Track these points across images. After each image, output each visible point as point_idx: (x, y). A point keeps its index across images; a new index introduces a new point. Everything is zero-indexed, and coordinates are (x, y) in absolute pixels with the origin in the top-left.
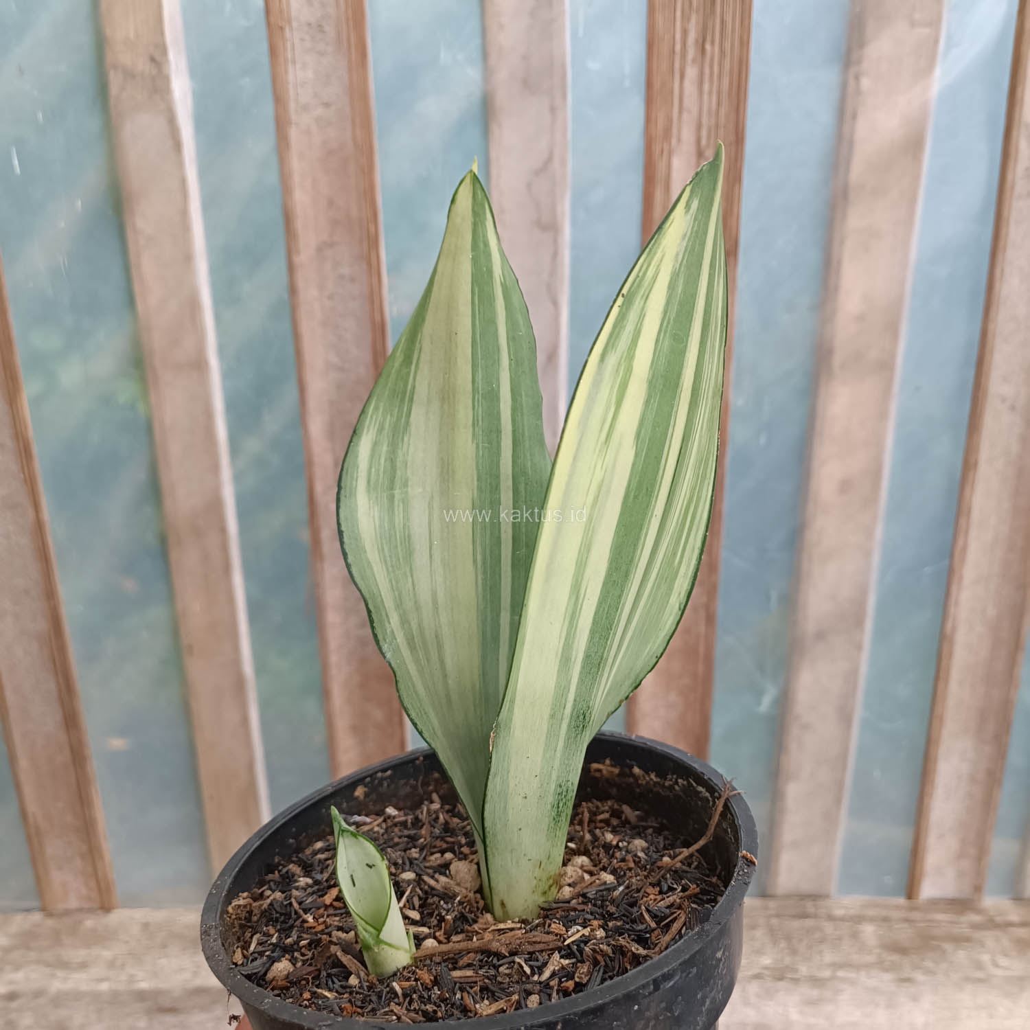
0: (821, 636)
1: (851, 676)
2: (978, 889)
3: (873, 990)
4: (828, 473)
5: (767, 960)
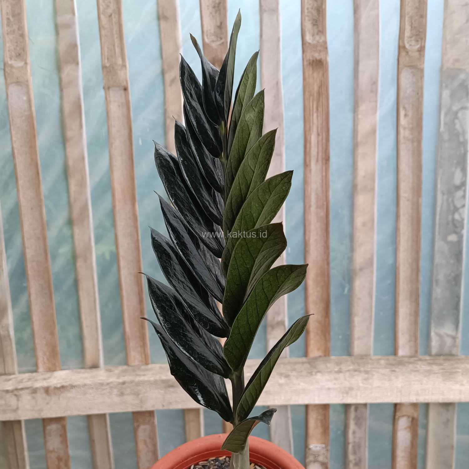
0: (361, 270)
1: (371, 282)
2: (416, 352)
3: (384, 375)
4: (359, 220)
5: (351, 367)
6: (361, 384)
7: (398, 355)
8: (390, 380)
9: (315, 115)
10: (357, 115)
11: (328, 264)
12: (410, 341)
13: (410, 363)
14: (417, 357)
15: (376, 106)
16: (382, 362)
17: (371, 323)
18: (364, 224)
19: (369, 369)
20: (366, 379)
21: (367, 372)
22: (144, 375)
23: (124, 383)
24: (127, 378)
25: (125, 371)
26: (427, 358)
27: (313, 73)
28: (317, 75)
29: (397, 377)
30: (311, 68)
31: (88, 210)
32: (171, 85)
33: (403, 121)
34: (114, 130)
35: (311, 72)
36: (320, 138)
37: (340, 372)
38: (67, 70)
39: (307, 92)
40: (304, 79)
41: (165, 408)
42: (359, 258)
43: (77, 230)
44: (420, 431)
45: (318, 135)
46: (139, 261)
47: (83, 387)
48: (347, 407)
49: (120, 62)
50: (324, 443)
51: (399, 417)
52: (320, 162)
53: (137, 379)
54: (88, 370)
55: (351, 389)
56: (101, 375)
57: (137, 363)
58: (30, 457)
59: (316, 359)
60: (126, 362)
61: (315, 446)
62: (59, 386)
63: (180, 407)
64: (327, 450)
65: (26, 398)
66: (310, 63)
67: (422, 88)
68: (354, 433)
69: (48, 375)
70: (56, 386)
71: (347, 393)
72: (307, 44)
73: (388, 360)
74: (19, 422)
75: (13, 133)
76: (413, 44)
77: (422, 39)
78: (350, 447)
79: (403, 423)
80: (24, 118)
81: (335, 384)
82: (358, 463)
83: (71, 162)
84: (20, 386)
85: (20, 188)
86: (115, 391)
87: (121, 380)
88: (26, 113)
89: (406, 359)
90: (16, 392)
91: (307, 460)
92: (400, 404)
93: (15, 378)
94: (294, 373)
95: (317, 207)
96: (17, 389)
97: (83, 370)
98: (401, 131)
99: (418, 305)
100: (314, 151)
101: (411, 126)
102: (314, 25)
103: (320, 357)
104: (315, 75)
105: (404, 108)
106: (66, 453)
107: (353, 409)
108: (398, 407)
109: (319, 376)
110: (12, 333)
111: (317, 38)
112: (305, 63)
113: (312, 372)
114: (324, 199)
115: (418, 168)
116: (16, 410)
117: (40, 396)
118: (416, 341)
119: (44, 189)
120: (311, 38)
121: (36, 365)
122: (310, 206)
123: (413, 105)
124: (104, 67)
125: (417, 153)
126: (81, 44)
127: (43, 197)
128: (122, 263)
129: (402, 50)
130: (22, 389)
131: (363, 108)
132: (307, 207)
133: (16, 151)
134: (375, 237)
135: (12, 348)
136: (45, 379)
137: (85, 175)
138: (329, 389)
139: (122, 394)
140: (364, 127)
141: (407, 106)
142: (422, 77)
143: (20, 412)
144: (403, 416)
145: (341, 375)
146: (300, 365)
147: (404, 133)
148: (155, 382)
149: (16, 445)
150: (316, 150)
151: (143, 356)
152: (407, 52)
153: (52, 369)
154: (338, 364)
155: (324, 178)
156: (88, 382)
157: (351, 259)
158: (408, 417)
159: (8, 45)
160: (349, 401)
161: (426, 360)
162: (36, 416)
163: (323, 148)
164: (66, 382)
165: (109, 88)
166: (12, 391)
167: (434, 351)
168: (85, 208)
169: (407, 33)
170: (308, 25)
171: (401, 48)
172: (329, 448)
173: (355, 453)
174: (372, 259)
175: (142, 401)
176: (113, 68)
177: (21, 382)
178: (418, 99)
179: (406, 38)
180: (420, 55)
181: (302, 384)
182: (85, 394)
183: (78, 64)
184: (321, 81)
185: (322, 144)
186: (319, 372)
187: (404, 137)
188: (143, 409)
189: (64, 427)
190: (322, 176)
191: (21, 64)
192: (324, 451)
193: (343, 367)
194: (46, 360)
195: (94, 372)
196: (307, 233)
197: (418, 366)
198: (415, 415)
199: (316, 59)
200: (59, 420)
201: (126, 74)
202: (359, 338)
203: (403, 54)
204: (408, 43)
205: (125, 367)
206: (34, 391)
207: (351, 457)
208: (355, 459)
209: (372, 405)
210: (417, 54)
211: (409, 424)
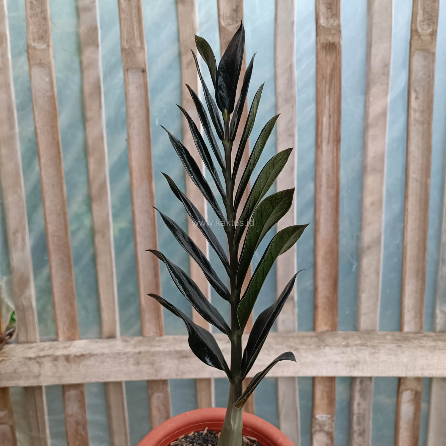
0: (369, 248)
1: (378, 261)
2: (421, 328)
3: (390, 349)
4: (368, 200)
5: (358, 342)
6: (368, 358)
7: (403, 331)
8: (396, 355)
9: (327, 97)
10: (369, 98)
11: (337, 242)
12: (415, 317)
13: (416, 339)
14: (422, 333)
15: (388, 88)
16: (389, 337)
17: (377, 299)
18: (372, 204)
19: (376, 344)
20: (373, 354)
21: (374, 347)
22: (159, 346)
23: (140, 353)
24: (143, 349)
25: (140, 342)
26: (432, 334)
27: (326, 56)
28: (330, 59)
29: (403, 352)
30: (324, 52)
31: (106, 187)
32: (187, 67)
33: (414, 104)
34: (132, 111)
35: (324, 55)
36: (332, 120)
37: (347, 346)
38: (88, 53)
39: (320, 76)
40: (317, 62)
41: (179, 377)
42: (367, 237)
43: (95, 207)
44: (423, 405)
45: (330, 117)
46: (155, 237)
47: (101, 356)
48: (352, 380)
49: (138, 44)
50: (330, 414)
51: (403, 390)
52: (331, 143)
53: (153, 349)
54: (105, 340)
55: (358, 362)
56: (118, 345)
57: (151, 334)
58: (50, 421)
59: (323, 333)
60: (141, 333)
61: (321, 416)
62: (78, 354)
63: (193, 376)
64: (333, 421)
65: (48, 365)
66: (323, 46)
67: (433, 71)
68: (359, 404)
69: (68, 344)
70: (76, 354)
71: (354, 366)
72: (321, 28)
73: (393, 335)
74: (40, 388)
75: (36, 113)
76: (425, 28)
77: (434, 23)
78: (355, 418)
79: (406, 396)
80: (46, 99)
81: (342, 357)
82: (362, 434)
83: (90, 142)
84: (42, 354)
85: (42, 166)
86: (132, 360)
87: (137, 350)
88: (48, 94)
89: (411, 335)
90: (38, 360)
91: (314, 430)
92: (405, 378)
93: (37, 346)
94: (303, 347)
95: (328, 187)
96: (39, 357)
97: (100, 340)
98: (412, 113)
99: (424, 284)
100: (325, 133)
101: (421, 108)
102: (328, 9)
103: (327, 331)
104: (328, 58)
105: (415, 91)
106: (84, 417)
107: (358, 381)
108: (402, 381)
109: (327, 349)
110: (34, 304)
111: (331, 21)
112: (319, 46)
113: (321, 345)
114: (335, 179)
115: (427, 149)
116: (38, 376)
117: (61, 363)
118: (421, 318)
119: (64, 166)
120: (325, 21)
121: (57, 335)
122: (321, 186)
123: (424, 88)
124: (123, 50)
125: (427, 135)
126: (101, 27)
127: (63, 175)
128: (139, 239)
129: (414, 33)
130: (44, 357)
131: (374, 90)
132: (318, 187)
133: (38, 131)
134: (383, 217)
135: (34, 318)
136: (65, 348)
137: (104, 153)
138: (336, 362)
139: (138, 363)
140: (375, 109)
141: (418, 89)
142: (433, 61)
143: (42, 378)
144: (407, 389)
145: (348, 350)
146: (309, 339)
147: (415, 116)
148: (170, 353)
149: (37, 410)
150: (328, 132)
151: (158, 327)
152: (419, 36)
153: (71, 338)
154: (346, 338)
155: (335, 159)
156: (106, 351)
157: (359, 238)
158: (412, 390)
159: (31, 28)
160: (355, 373)
161: (431, 336)
162: (57, 382)
163: (334, 130)
164: (85, 351)
165: (127, 70)
166: (35, 359)
167: (439, 328)
168: (103, 186)
169: (420, 18)
170: (323, 9)
171: (414, 32)
172: (334, 418)
173: (359, 424)
174: (379, 238)
175: (157, 370)
176: (132, 50)
177: (43, 349)
178: (429, 82)
179: (418, 22)
180: (432, 39)
181: (310, 356)
182: (103, 362)
183: (98, 46)
184: (334, 64)
185: (334, 126)
186: (327, 345)
187: (414, 119)
188: (158, 378)
189: (82, 393)
190: (333, 157)
191: (44, 46)
192: (329, 421)
193: (351, 341)
194: (65, 330)
195: (111, 342)
196: (318, 212)
197: (424, 342)
198: (419, 389)
199: (329, 42)
200: (77, 386)
201: (144, 56)
202: (365, 314)
203: (416, 37)
204: (420, 26)
205: (140, 338)
206: (56, 359)
207: (356, 427)
208: (359, 430)
209: (377, 378)
210: (429, 38)
211: (413, 397)
